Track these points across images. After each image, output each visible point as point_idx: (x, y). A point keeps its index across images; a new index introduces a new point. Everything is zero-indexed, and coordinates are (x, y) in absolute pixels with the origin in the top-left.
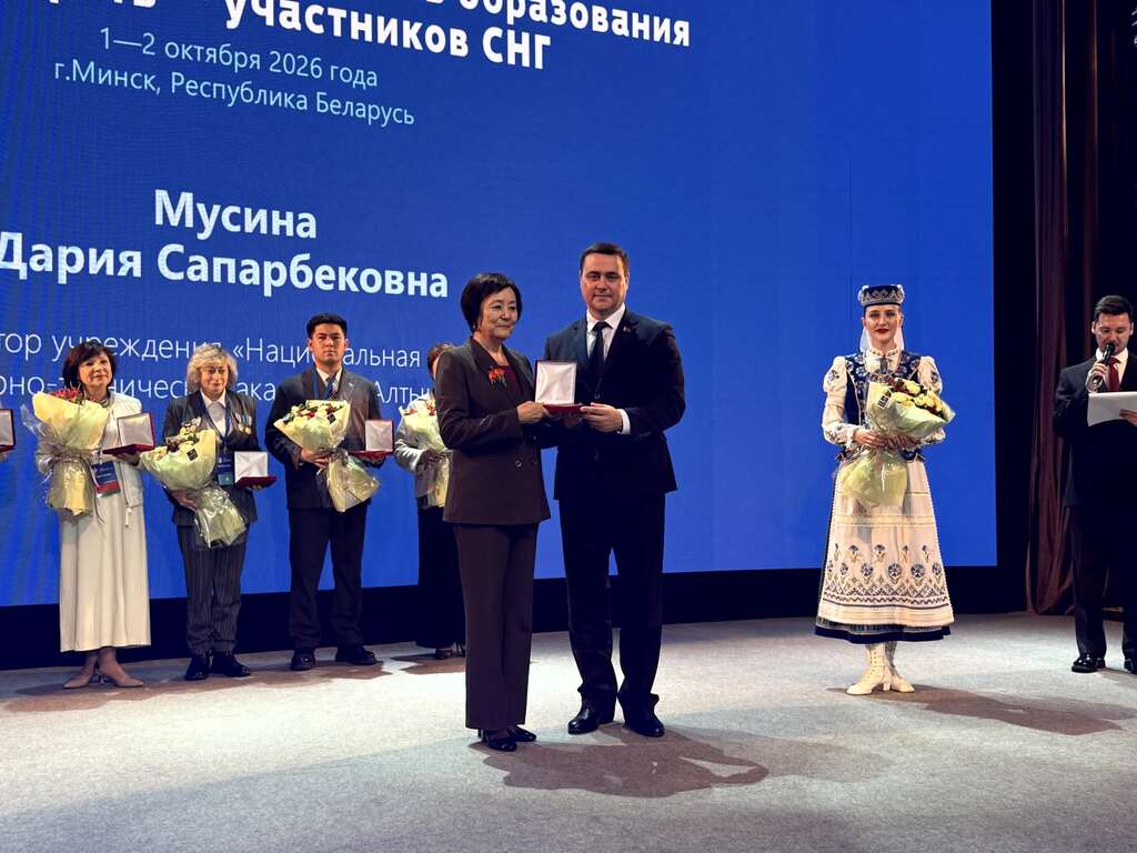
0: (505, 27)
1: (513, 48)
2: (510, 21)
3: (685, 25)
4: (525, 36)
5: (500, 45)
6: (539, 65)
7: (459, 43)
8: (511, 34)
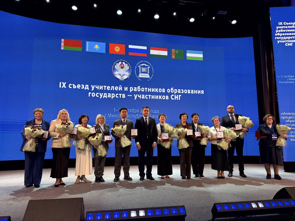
0: (174, 94)
1: (175, 97)
2: (175, 93)
3: (203, 91)
4: (177, 95)
5: (173, 97)
6: (179, 99)
7: (167, 98)
8: (175, 95)
